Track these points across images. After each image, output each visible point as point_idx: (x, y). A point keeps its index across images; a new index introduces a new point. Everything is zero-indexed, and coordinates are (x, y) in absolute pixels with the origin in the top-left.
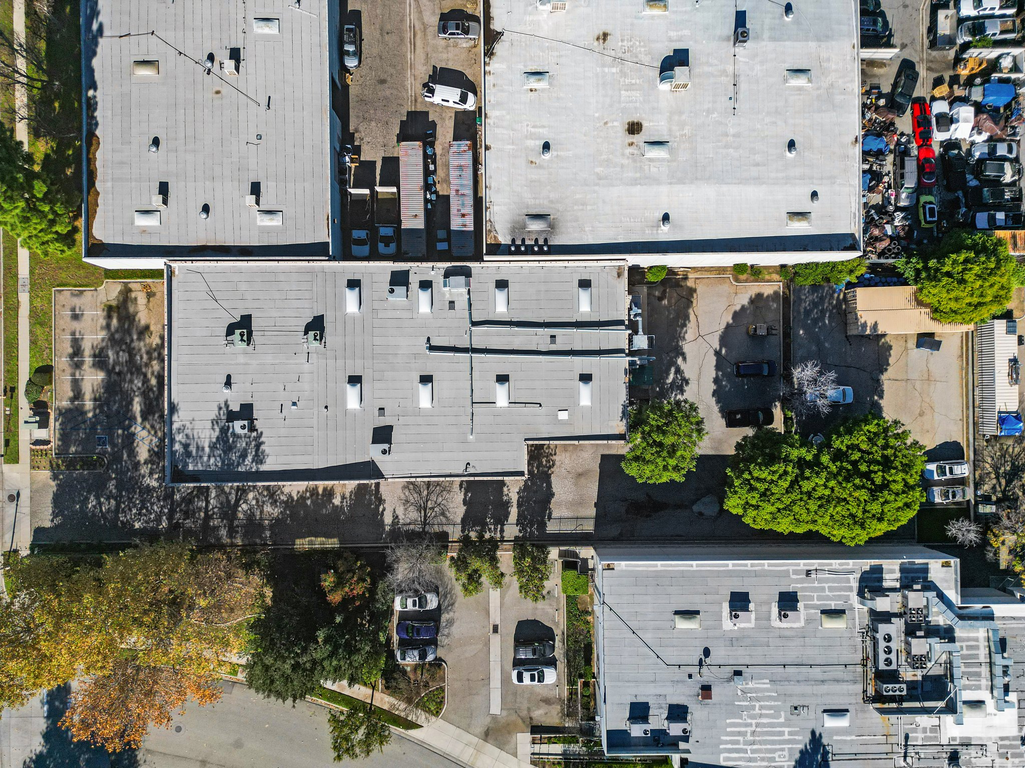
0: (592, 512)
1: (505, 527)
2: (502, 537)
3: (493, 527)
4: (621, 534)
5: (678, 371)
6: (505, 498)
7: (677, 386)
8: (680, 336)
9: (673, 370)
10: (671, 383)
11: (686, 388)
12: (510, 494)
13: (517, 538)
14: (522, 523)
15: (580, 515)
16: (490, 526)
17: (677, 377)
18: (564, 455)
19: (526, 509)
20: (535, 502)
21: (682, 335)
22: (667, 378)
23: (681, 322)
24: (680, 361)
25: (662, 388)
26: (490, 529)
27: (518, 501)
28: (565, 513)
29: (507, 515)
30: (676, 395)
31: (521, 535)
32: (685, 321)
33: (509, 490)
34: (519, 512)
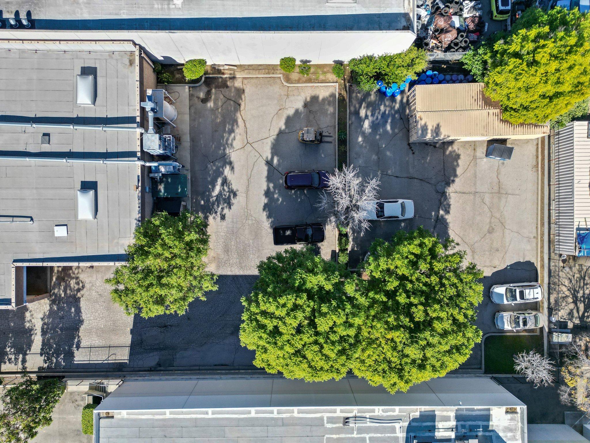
0: (128, 339)
1: (27, 357)
2: (24, 368)
3: (13, 357)
4: (159, 365)
5: (225, 182)
6: (27, 325)
7: (224, 199)
8: (227, 143)
9: (220, 181)
10: (217, 196)
11: (233, 201)
12: (33, 320)
13: (41, 369)
14: (48, 353)
15: (112, 343)
16: (10, 356)
17: (224, 189)
18: (95, 276)
19: (51, 338)
20: (61, 329)
21: (230, 142)
22: (213, 190)
23: (228, 127)
24: (227, 171)
25: (207, 201)
26: (10, 360)
27: (42, 329)
28: (97, 342)
29: (29, 344)
30: (223, 209)
31: (46, 365)
32: (233, 126)
33: (32, 315)
34: (43, 341)
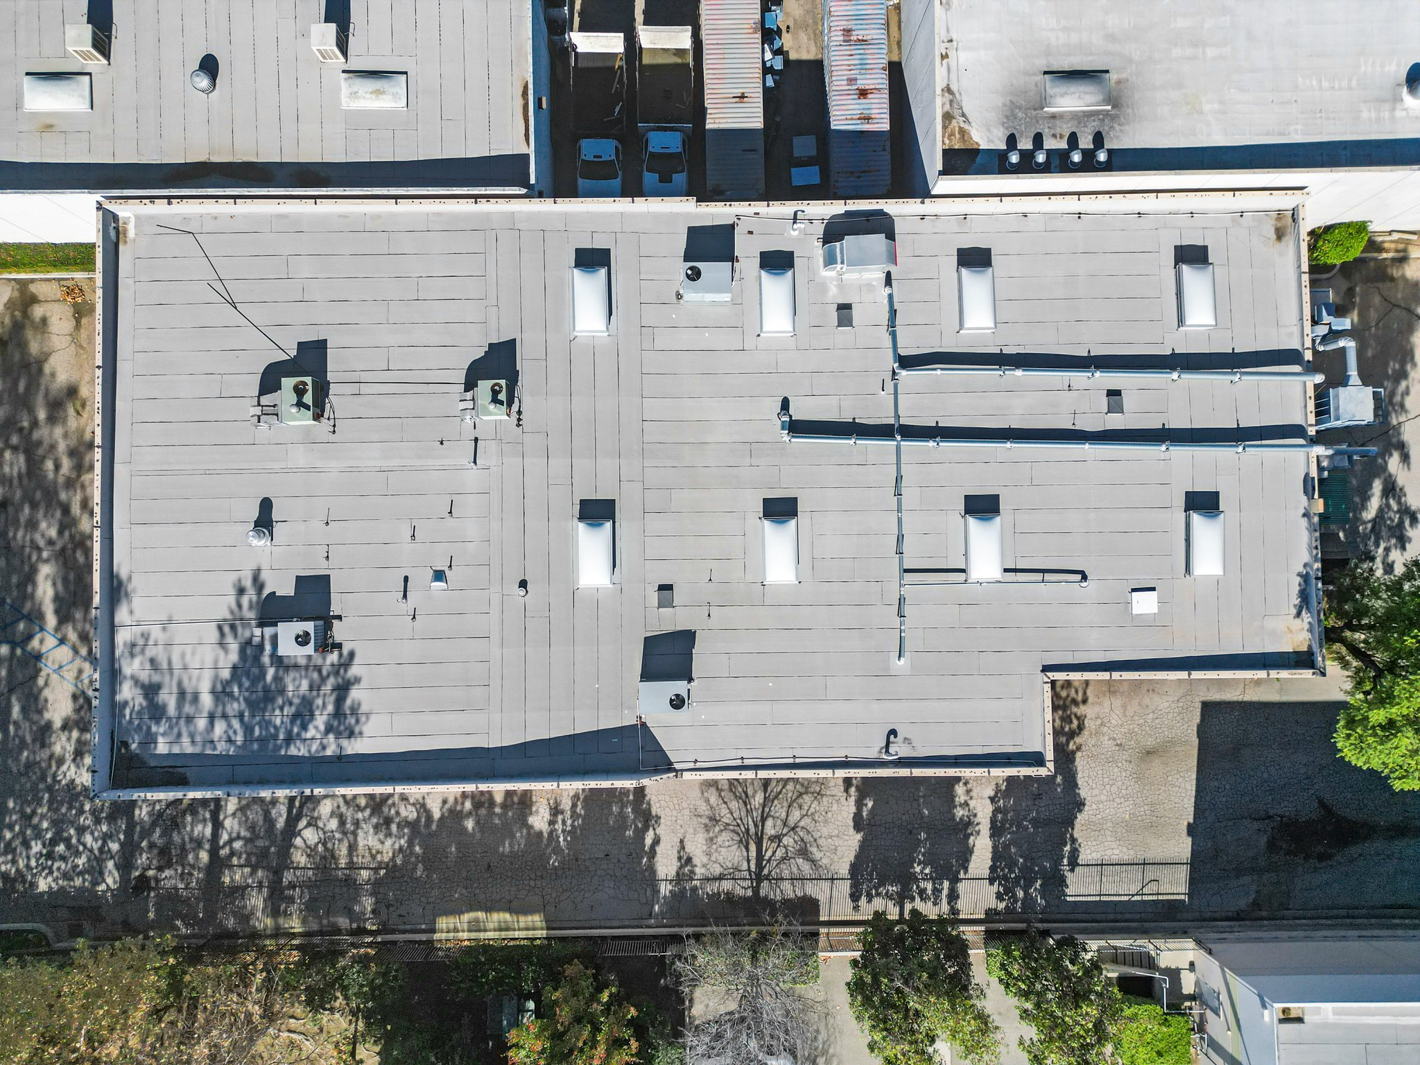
0: (1183, 847)
1: (961, 887)
2: (954, 911)
3: (929, 886)
4: (1256, 904)
5: (1391, 489)
6: (959, 813)
7: (1390, 528)
8: (1391, 402)
9: (1377, 486)
10: (1374, 521)
11: (1410, 532)
12: (972, 803)
13: (991, 915)
14: (1005, 878)
15: (1150, 856)
16: (922, 885)
17: (1388, 506)
18: (1107, 703)
19: (1013, 842)
20: (1035, 822)
21: (1398, 398)
22: (1364, 507)
23: (1393, 366)
24: (1394, 463)
25: (1353, 533)
26: (922, 892)
27: (993, 821)
28: (1116, 852)
29: (965, 855)
30: (1387, 550)
31: (1002, 906)
32: (1403, 364)
33: (968, 791)
34: (995, 847)
